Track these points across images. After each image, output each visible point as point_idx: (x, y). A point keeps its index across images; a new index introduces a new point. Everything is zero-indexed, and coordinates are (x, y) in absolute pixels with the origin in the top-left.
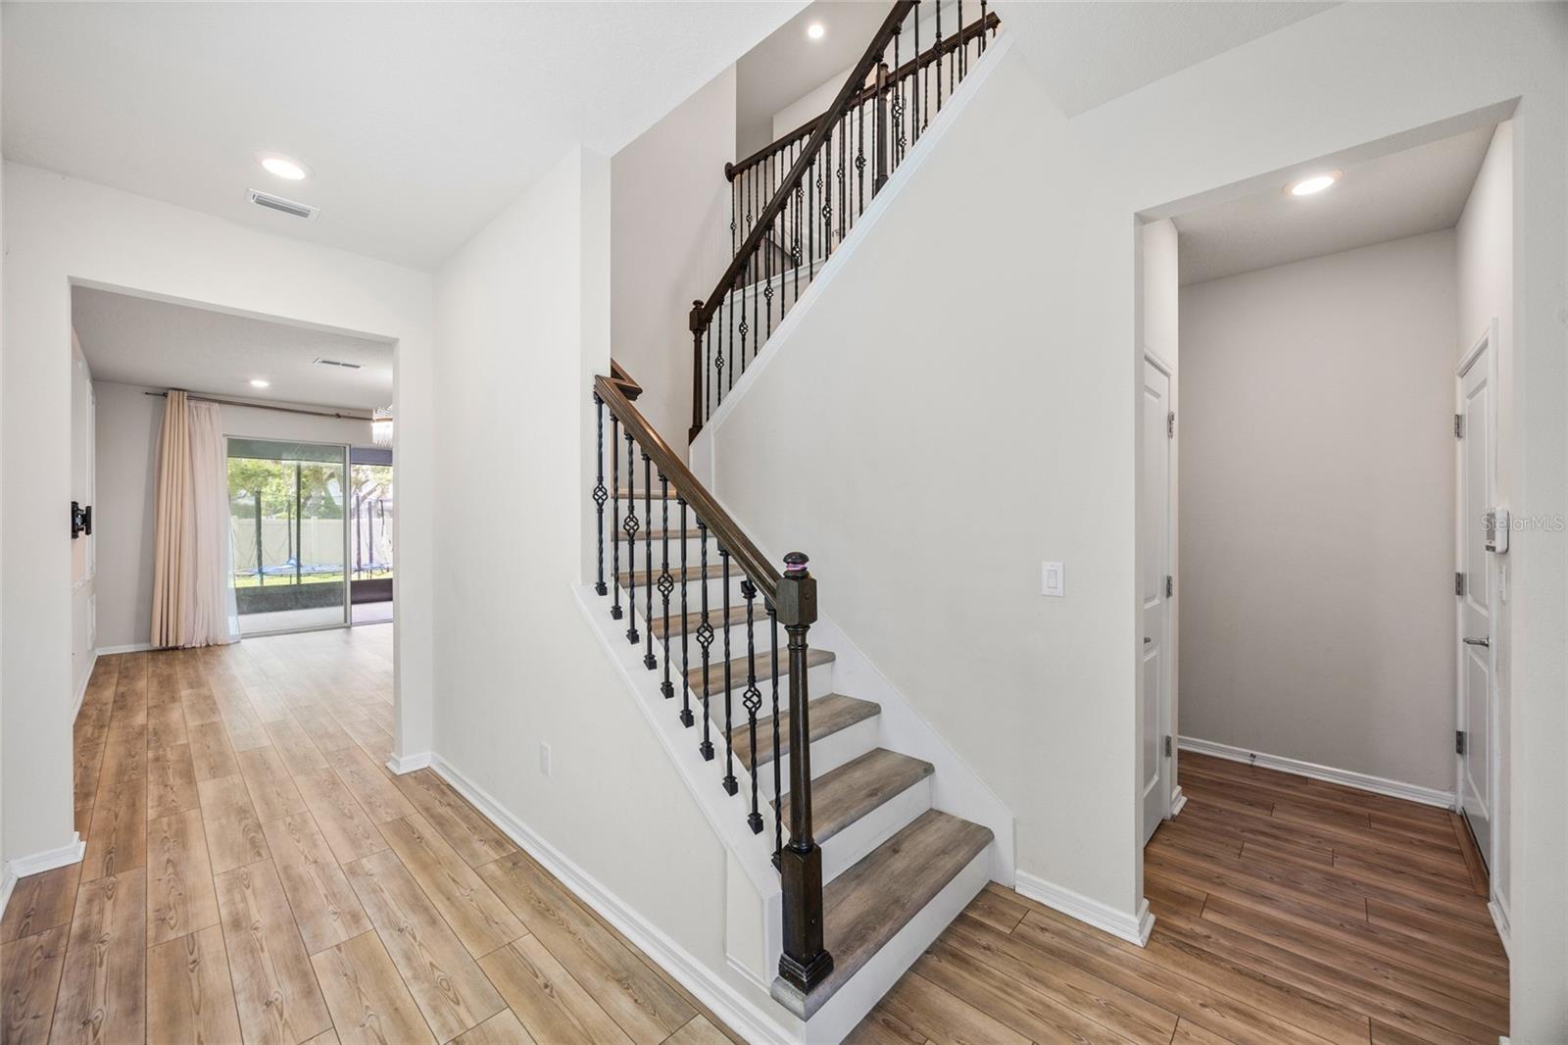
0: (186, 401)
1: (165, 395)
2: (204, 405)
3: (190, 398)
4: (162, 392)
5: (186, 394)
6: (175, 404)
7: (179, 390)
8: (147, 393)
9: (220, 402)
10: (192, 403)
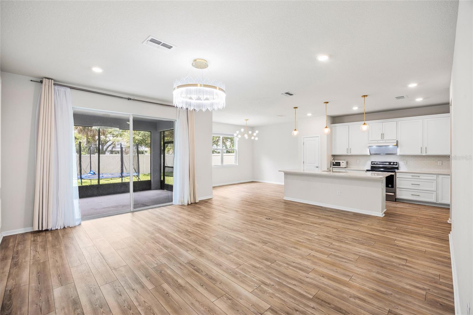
0: (53, 86)
1: (41, 82)
2: (62, 89)
3: (55, 84)
4: (39, 80)
5: (53, 81)
6: (47, 87)
7: (49, 79)
8: (31, 81)
9: (71, 88)
10: (56, 87)
